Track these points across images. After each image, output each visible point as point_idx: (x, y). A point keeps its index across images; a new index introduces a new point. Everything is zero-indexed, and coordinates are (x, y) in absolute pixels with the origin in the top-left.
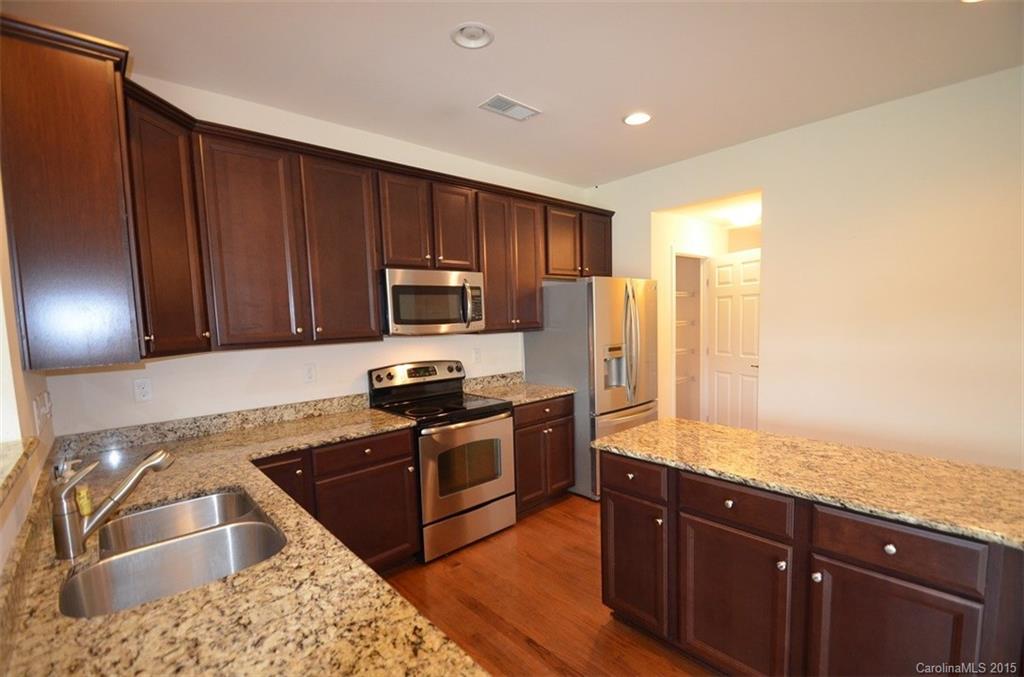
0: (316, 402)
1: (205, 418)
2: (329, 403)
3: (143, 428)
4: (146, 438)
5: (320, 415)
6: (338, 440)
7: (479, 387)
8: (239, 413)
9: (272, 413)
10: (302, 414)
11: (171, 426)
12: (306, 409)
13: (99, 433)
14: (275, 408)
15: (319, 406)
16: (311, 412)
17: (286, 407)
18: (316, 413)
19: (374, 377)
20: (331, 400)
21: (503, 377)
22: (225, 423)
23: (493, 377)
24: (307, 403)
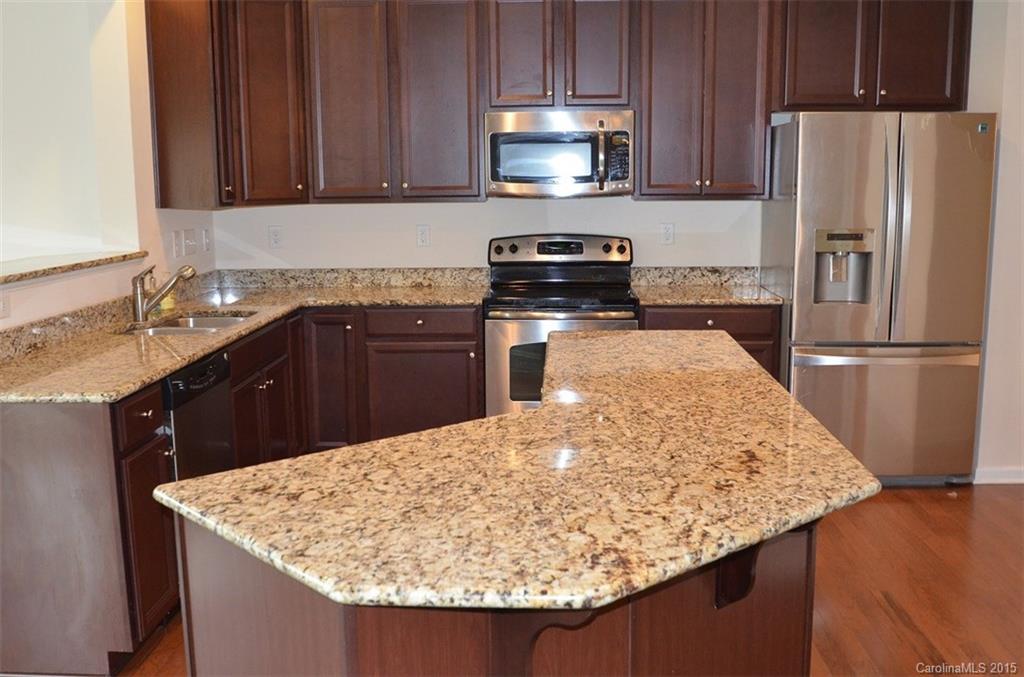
0: (427, 270)
1: (320, 271)
2: (440, 273)
3: (272, 272)
4: (275, 282)
5: (430, 285)
6: (388, 303)
7: (665, 281)
8: (349, 271)
9: (379, 275)
10: (410, 281)
11: (293, 273)
12: (415, 276)
13: (242, 271)
14: (383, 270)
15: (429, 275)
16: (419, 280)
17: (394, 271)
18: (426, 283)
19: (493, 248)
20: (443, 270)
21: (714, 271)
22: (336, 278)
23: (692, 269)
24: (416, 270)
